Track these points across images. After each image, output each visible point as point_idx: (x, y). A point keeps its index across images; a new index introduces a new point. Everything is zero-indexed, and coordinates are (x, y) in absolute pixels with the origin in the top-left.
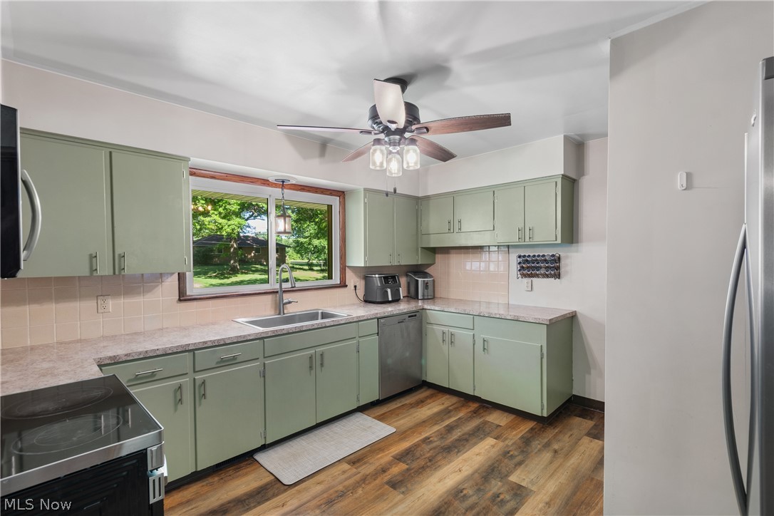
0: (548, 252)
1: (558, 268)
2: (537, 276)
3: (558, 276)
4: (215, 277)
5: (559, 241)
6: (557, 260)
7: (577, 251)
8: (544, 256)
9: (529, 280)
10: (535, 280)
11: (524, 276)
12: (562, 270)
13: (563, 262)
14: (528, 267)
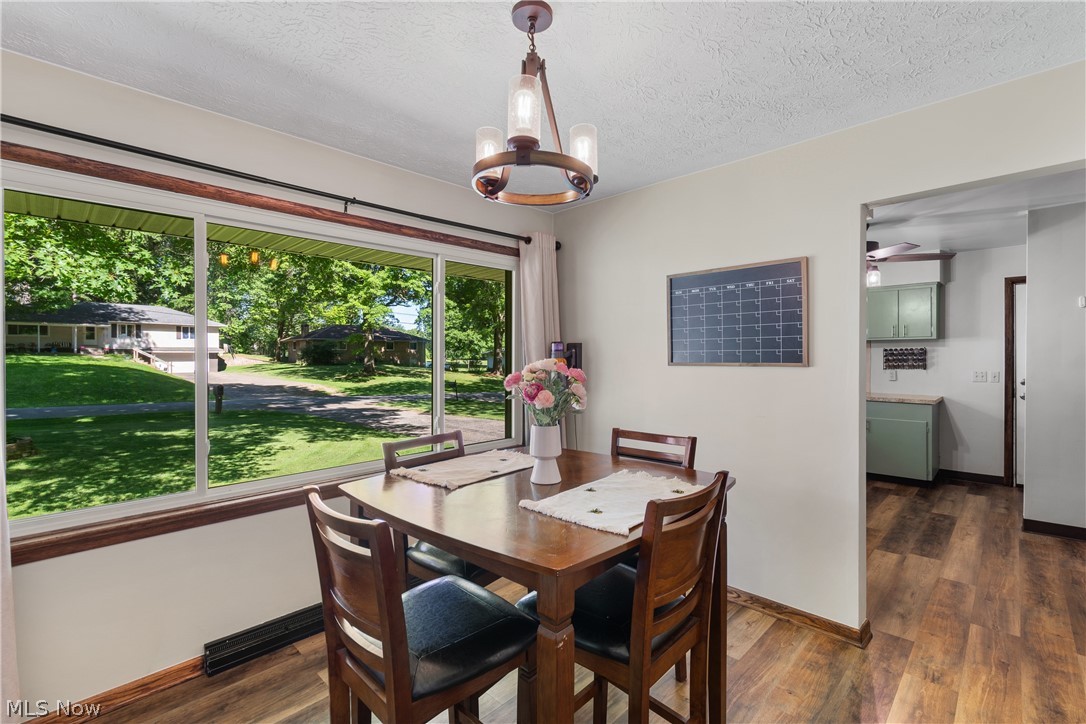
0: (917, 347)
1: (924, 360)
2: (903, 367)
3: (925, 367)
4: (347, 379)
5: (934, 337)
6: (924, 352)
7: (944, 346)
8: (911, 349)
9: (894, 371)
10: (898, 370)
11: (889, 367)
12: (928, 362)
13: (929, 356)
14: (894, 360)
